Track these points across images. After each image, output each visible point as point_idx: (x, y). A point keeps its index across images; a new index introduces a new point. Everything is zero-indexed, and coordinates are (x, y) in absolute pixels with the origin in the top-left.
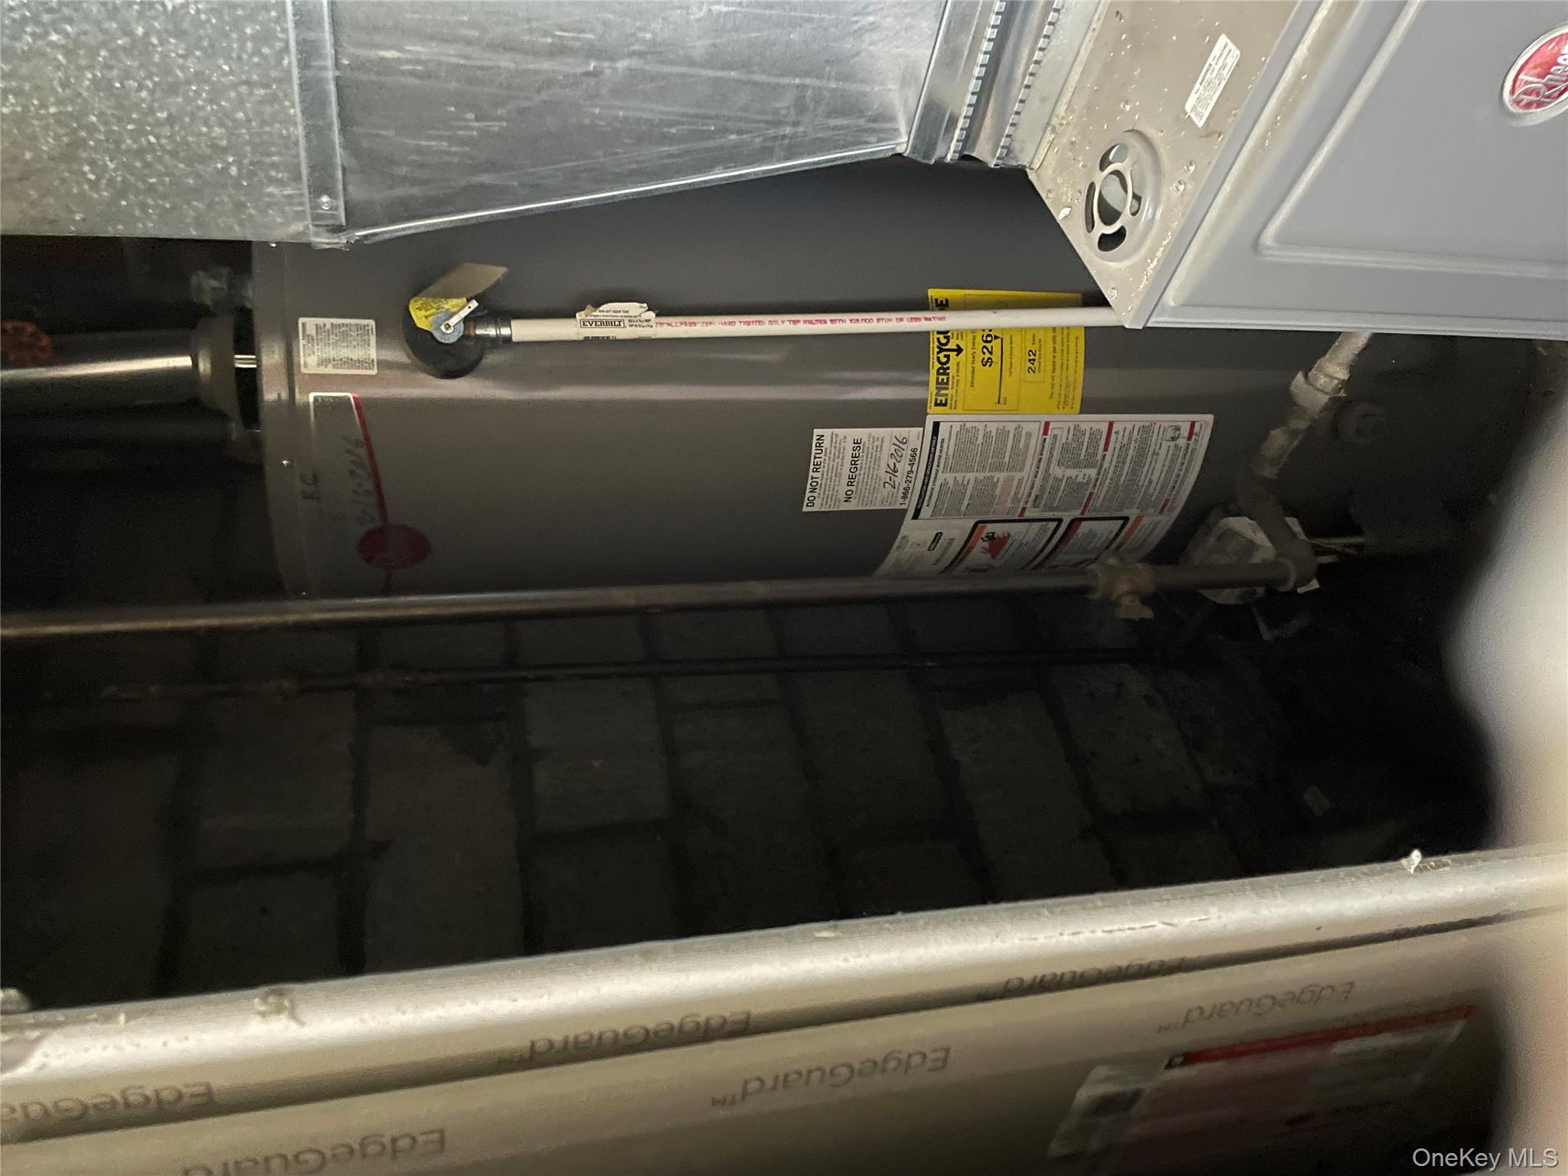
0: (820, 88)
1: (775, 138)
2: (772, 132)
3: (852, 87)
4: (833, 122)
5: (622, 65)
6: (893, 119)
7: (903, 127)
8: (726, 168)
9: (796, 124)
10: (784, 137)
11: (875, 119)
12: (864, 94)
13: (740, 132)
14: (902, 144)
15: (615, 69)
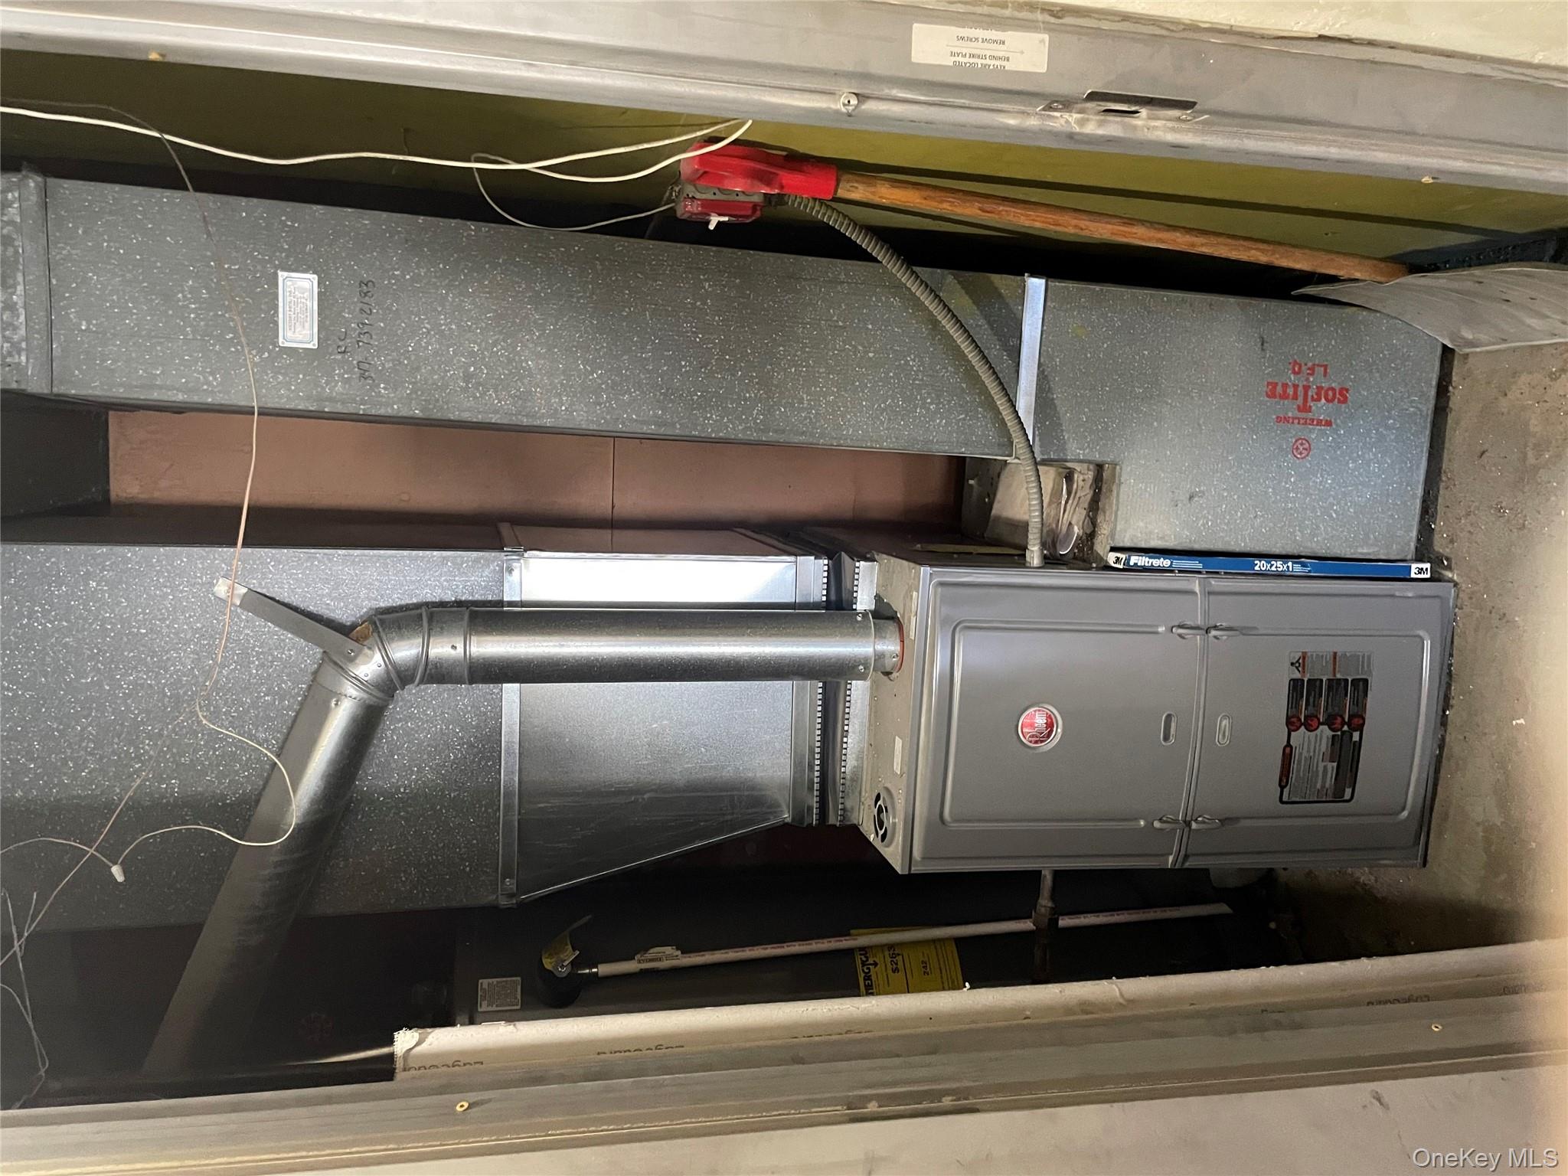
0: (741, 796)
1: (723, 822)
2: (722, 819)
3: (755, 793)
4: (750, 811)
5: (646, 796)
6: (779, 806)
7: (785, 808)
8: (702, 840)
9: (733, 814)
10: (727, 821)
11: (769, 807)
12: (763, 795)
13: (706, 821)
14: (787, 816)
15: (643, 799)
